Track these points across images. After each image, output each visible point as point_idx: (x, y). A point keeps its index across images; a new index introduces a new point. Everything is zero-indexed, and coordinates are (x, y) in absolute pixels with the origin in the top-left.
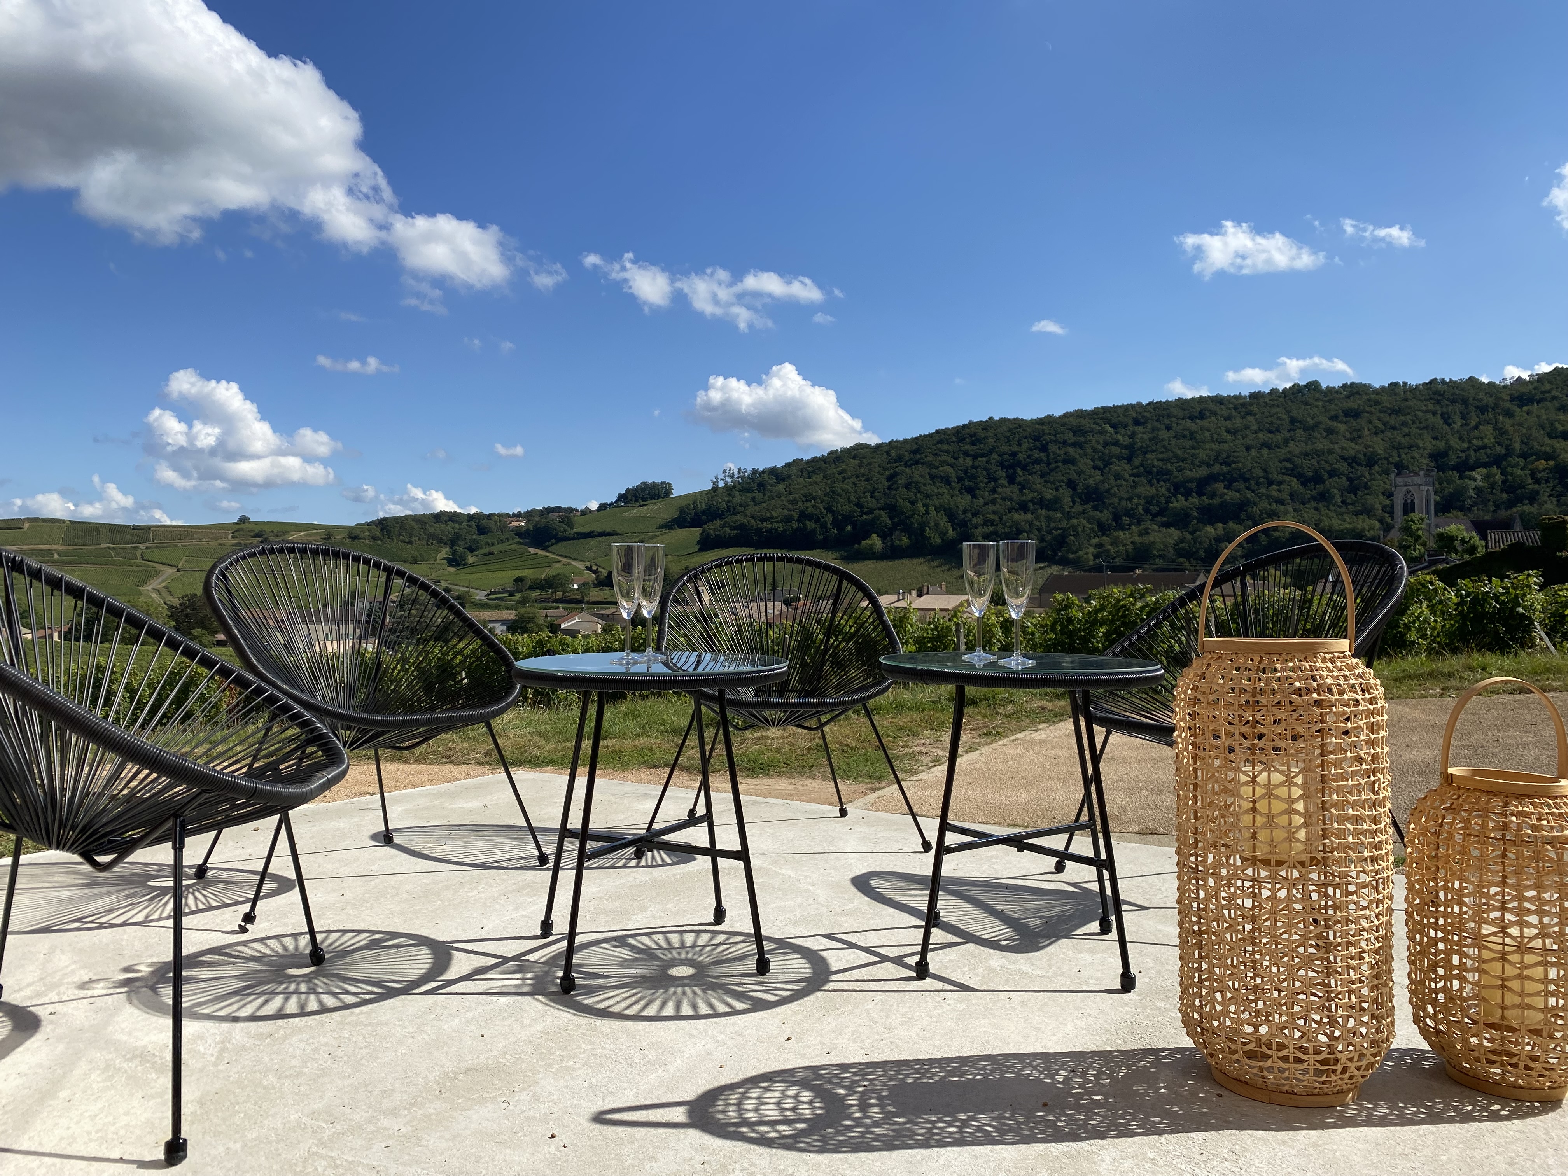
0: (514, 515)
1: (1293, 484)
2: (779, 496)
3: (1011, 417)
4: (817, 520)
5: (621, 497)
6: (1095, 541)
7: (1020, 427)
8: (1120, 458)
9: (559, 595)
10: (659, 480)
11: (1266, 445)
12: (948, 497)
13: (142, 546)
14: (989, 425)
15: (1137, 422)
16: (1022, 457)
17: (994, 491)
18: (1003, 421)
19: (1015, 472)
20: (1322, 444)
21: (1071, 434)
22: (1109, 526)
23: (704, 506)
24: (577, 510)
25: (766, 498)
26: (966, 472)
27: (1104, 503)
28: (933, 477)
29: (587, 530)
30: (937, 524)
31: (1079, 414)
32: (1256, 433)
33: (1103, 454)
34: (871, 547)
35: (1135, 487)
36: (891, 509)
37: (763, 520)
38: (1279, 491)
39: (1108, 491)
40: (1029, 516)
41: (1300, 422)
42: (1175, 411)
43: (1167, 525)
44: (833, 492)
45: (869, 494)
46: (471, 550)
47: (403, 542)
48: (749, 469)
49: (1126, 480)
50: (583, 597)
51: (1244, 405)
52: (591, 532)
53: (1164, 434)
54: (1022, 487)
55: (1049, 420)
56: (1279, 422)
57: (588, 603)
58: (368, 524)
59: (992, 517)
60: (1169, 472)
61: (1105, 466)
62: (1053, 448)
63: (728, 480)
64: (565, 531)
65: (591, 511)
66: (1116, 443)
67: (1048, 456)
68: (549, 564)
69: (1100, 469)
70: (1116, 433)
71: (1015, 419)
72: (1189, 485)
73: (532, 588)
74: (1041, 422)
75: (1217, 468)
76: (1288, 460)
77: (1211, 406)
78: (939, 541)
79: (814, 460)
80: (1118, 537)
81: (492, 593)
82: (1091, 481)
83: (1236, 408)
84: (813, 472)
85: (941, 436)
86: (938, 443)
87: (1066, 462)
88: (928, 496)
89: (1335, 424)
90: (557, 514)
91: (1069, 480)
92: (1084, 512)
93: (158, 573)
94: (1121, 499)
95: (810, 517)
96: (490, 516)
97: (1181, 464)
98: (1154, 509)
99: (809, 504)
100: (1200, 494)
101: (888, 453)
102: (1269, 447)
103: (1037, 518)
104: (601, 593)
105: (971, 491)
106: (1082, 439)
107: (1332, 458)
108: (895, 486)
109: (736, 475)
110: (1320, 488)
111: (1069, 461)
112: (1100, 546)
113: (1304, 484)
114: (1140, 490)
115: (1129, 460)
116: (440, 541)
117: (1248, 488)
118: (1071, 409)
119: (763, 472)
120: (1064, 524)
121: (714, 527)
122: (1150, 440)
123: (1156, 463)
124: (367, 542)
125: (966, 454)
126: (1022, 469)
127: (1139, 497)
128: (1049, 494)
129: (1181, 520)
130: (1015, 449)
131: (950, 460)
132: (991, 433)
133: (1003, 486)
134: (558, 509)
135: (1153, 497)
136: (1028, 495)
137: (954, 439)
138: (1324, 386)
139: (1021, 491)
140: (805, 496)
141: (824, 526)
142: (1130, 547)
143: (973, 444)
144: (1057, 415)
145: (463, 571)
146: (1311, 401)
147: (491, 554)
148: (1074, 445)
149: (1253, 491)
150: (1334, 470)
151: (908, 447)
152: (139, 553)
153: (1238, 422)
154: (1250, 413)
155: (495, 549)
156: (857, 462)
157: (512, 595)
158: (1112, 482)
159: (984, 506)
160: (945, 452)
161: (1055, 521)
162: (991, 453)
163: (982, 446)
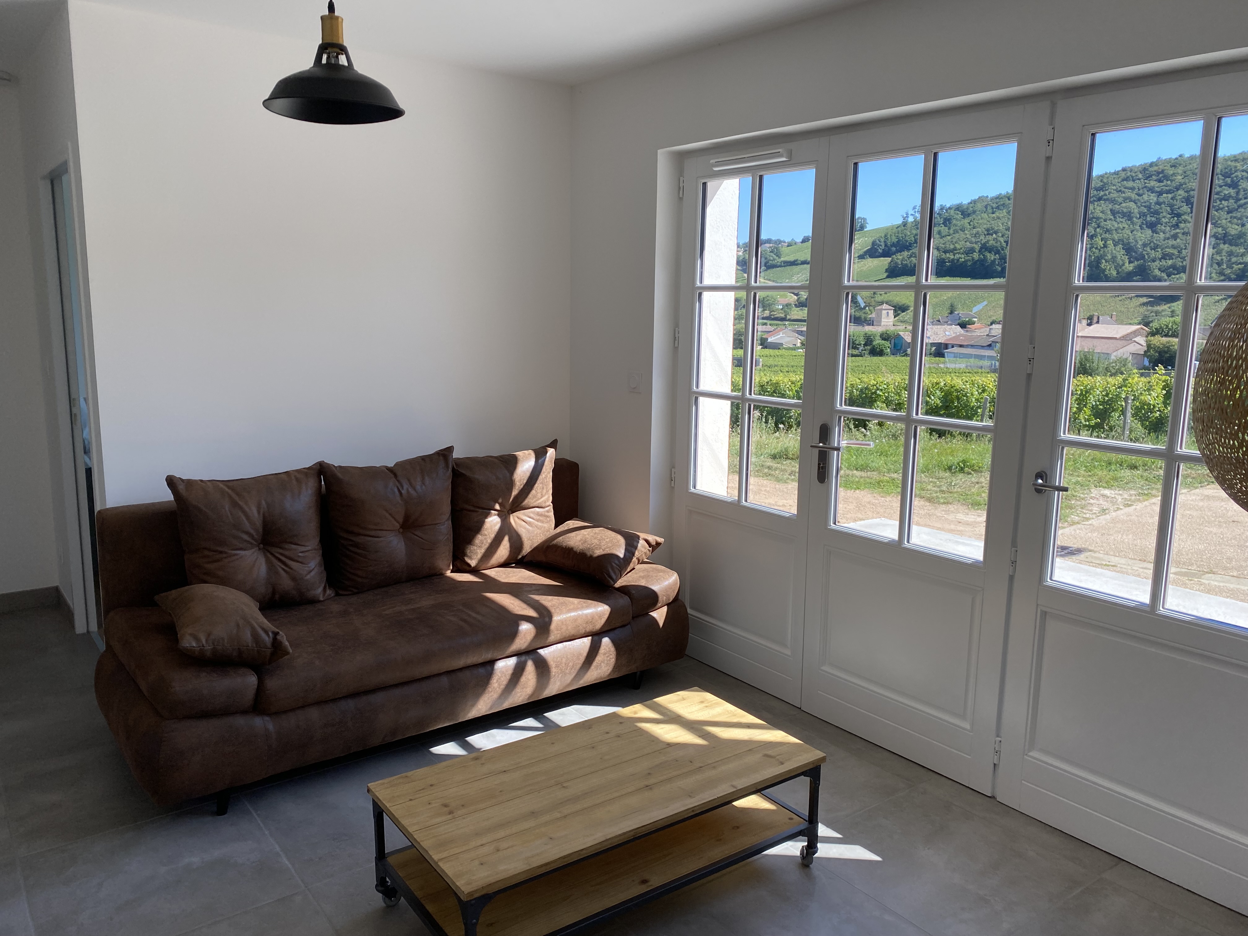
2: (963, 230)
4: (997, 252)
9: (767, 313)
12: (1128, 232)
14: (1178, 162)
17: (1177, 226)
23: (893, 238)
24: (785, 242)
25: (951, 231)
26: (1149, 207)
28: (1114, 213)
29: (791, 258)
30: (1114, 258)
37: (946, 252)
50: (786, 315)
52: (794, 261)
55: (1242, 158)
57: (790, 320)
59: (1171, 251)
63: (917, 214)
64: (774, 260)
65: (796, 243)
67: (1238, 193)
74: (1235, 159)
78: (1114, 273)
79: (999, 197)
84: (998, 208)
85: (1127, 174)
86: (1123, 180)
88: (1107, 231)
90: (767, 245)
95: (990, 250)
99: (990, 238)
103: (1219, 252)
104: (801, 313)
105: (1152, 226)
119: (950, 208)
121: (900, 257)
125: (1151, 190)
128: (1234, 230)
131: (1133, 196)
132: (1180, 170)
133: (1185, 221)
137: (1140, 176)
140: (988, 230)
143: (1160, 181)
159: (1164, 240)
160: (1131, 189)
161: (1237, 256)
162: (1178, 190)
163: (1169, 182)
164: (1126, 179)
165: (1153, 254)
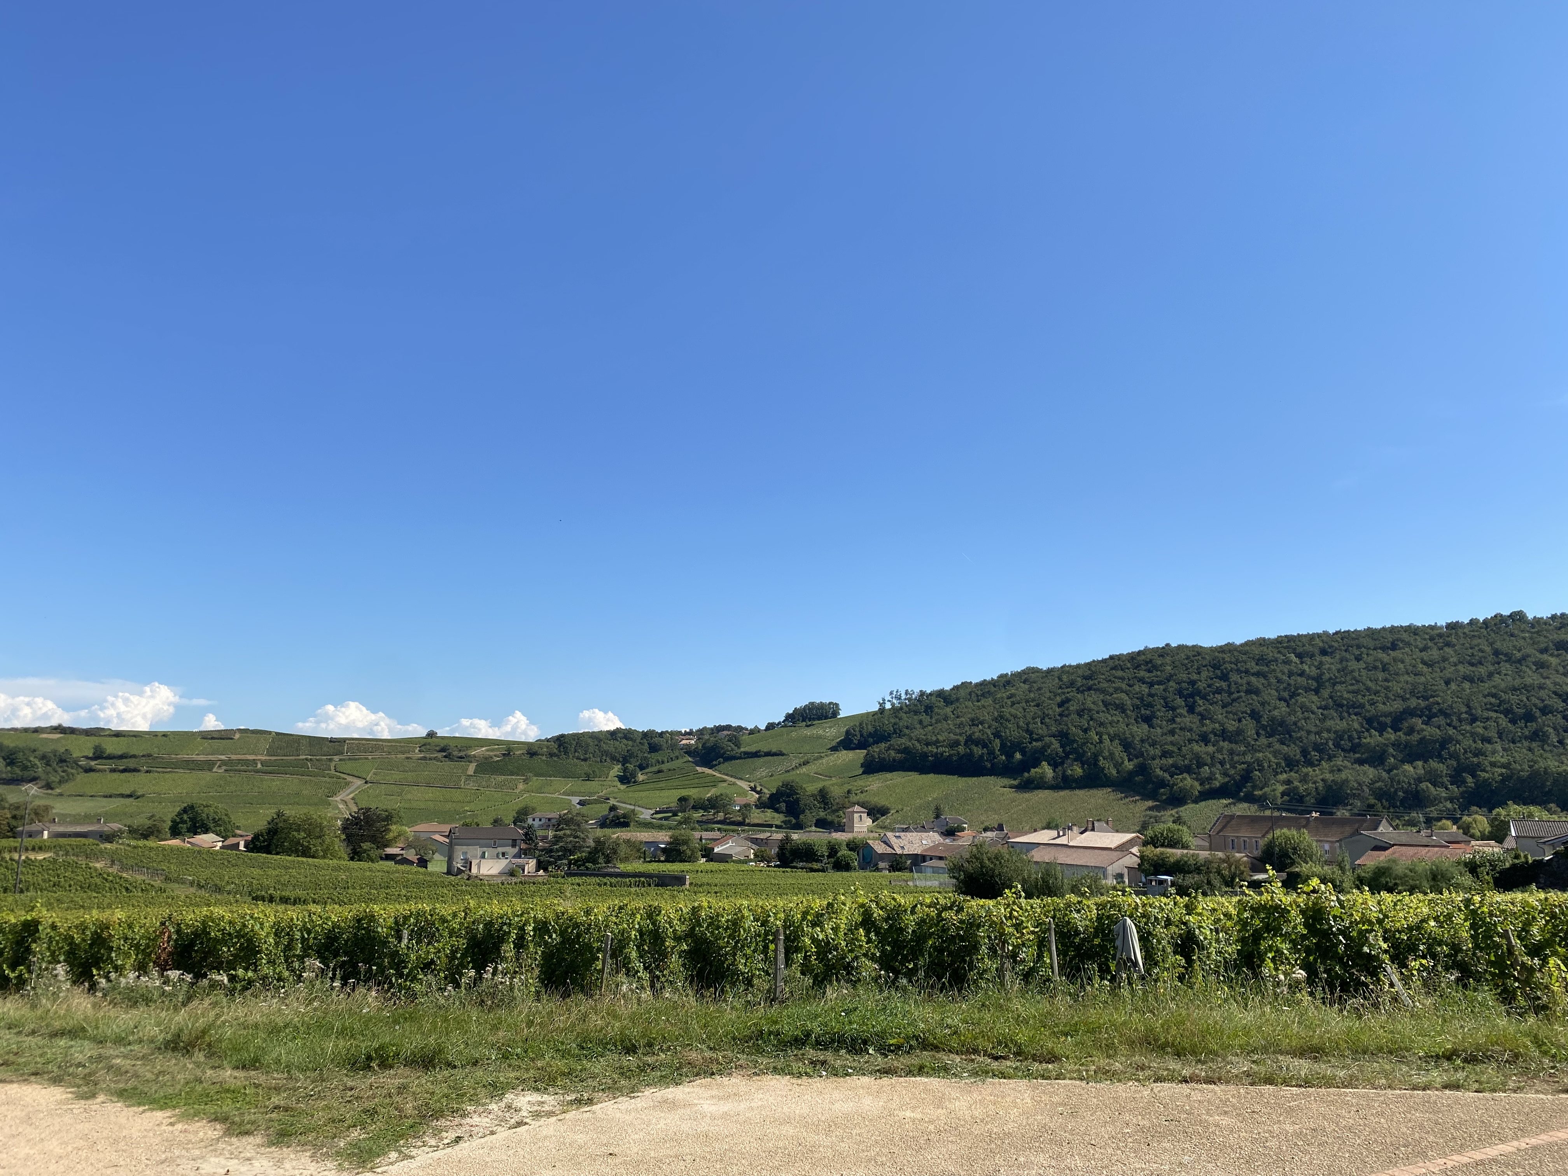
0: (686, 733)
1: (1500, 721)
2: (946, 719)
3: (1190, 643)
4: (985, 746)
5: (789, 717)
6: (1284, 776)
7: (1199, 654)
8: (1307, 689)
9: (721, 816)
10: (826, 701)
11: (1467, 678)
12: (1123, 726)
13: (336, 758)
14: (1165, 651)
15: (1324, 652)
16: (1201, 685)
17: (1173, 721)
18: (1181, 647)
19: (1195, 702)
20: (1531, 677)
21: (1253, 664)
22: (1298, 761)
23: (870, 727)
24: (747, 729)
25: (934, 721)
26: (1142, 699)
27: (1290, 736)
28: (1106, 704)
29: (753, 749)
30: (1112, 754)
31: (1262, 642)
32: (1455, 665)
33: (1289, 684)
34: (1042, 777)
35: (1324, 720)
36: (1063, 737)
37: (928, 744)
38: (1485, 728)
39: (1295, 724)
40: (1211, 749)
41: (1506, 655)
42: (1365, 641)
43: (1361, 762)
44: (1002, 717)
45: (1038, 720)
46: (642, 768)
47: (578, 758)
48: (917, 691)
49: (1313, 713)
50: (744, 819)
51: (1440, 635)
52: (756, 752)
53: (1353, 665)
54: (1203, 717)
55: (1228, 649)
56: (1480, 654)
57: (749, 825)
58: (548, 740)
59: (1170, 748)
60: (1362, 706)
61: (1291, 697)
62: (1234, 677)
63: (895, 701)
64: (732, 750)
65: (759, 731)
66: (1302, 674)
67: (1229, 686)
68: (715, 783)
69: (1285, 701)
70: (1302, 663)
71: (1194, 646)
72: (1383, 719)
73: (695, 808)
74: (1221, 649)
75: (1413, 703)
76: (1494, 696)
77: (1405, 636)
78: (1114, 772)
79: (983, 683)
80: (1307, 774)
81: (657, 813)
82: (1276, 713)
83: (1432, 639)
84: (983, 695)
85: (1115, 663)
86: (1112, 669)
87: (1248, 692)
88: (1101, 724)
89: (1545, 657)
90: (725, 733)
91: (1253, 711)
92: (1269, 745)
93: (348, 784)
94: (1309, 732)
95: (977, 743)
96: (662, 734)
97: (1373, 697)
98: (1347, 745)
99: (975, 729)
100: (1396, 729)
101: (1060, 679)
102: (1471, 680)
103: (1220, 751)
104: (762, 815)
105: (1147, 720)
106: (1266, 669)
107: (1542, 693)
108: (1066, 712)
109: (903, 697)
110: (1533, 726)
111: (1252, 691)
112: (1288, 782)
113: (1513, 721)
114: (1329, 723)
115: (1317, 692)
116: (614, 759)
117: (1449, 725)
118: (1252, 637)
119: (931, 694)
120: (1248, 758)
121: (877, 749)
122: (1339, 671)
123: (1346, 695)
124: (544, 758)
125: (1142, 680)
126: (1201, 698)
127: (1329, 731)
128: (1232, 726)
129: (1377, 758)
130: (1195, 677)
131: (1124, 686)
132: (1168, 659)
133: (1181, 715)
134: (728, 727)
135: (1344, 732)
136: (1209, 726)
137: (1129, 665)
138: (1530, 616)
139: (1201, 721)
140: (972, 720)
141: (991, 753)
142: (1320, 785)
143: (1149, 671)
144: (1238, 642)
145: (632, 789)
146: (1516, 632)
147: (660, 771)
148: (1258, 674)
149: (1455, 728)
150: (1546, 706)
151: (1080, 672)
152: (333, 764)
153: (1435, 654)
154: (1448, 644)
155: (664, 767)
156: (1027, 686)
157: (675, 815)
158: (1299, 714)
159: (1162, 736)
160: (1120, 678)
161: (1238, 755)
162: (1169, 681)
163: (1159, 673)
164: (1114, 668)
165: (1152, 751)
